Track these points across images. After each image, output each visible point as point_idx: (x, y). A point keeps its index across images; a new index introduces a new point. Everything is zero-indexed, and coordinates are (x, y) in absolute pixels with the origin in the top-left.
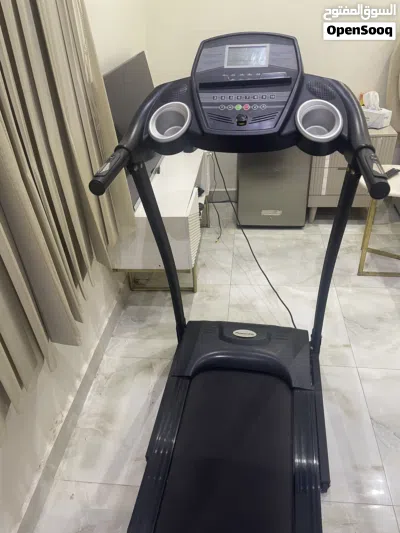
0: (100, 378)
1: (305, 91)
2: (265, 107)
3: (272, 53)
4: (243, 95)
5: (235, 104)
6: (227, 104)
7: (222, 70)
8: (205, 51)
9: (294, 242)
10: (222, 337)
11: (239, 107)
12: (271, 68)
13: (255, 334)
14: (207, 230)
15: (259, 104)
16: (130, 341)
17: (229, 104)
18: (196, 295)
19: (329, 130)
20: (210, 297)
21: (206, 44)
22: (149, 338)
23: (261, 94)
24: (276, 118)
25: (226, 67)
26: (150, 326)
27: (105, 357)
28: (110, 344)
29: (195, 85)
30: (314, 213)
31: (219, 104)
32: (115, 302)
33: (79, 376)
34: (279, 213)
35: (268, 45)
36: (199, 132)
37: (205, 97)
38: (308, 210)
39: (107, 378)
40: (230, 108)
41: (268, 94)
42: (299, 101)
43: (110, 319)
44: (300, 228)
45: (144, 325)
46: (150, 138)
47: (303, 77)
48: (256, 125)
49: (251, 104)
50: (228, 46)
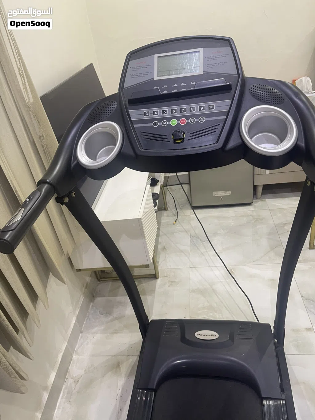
0: (69, 381)
1: (248, 96)
2: (204, 119)
3: (206, 59)
4: (178, 108)
5: (169, 119)
6: (160, 120)
7: (153, 82)
8: (132, 63)
9: (245, 219)
10: (183, 339)
11: (174, 122)
12: (207, 75)
13: (217, 336)
14: (165, 213)
15: (197, 116)
16: (98, 336)
17: (163, 119)
18: (159, 281)
19: (282, 140)
20: (172, 283)
21: (133, 55)
22: (116, 332)
23: (198, 105)
24: (218, 132)
25: (156, 78)
26: (116, 319)
27: (75, 357)
28: (79, 342)
29: (125, 102)
30: (260, 190)
31: (151, 121)
32: (82, 298)
33: (45, 388)
34: (228, 193)
35: (201, 50)
36: (131, 153)
37: (136, 114)
38: (255, 188)
39: (76, 382)
40: (165, 123)
41: (206, 105)
42: (243, 109)
43: (78, 317)
44: (249, 204)
45: (111, 318)
46: (79, 165)
47: (244, 81)
48: (195, 141)
49: (187, 117)
50: (156, 56)
